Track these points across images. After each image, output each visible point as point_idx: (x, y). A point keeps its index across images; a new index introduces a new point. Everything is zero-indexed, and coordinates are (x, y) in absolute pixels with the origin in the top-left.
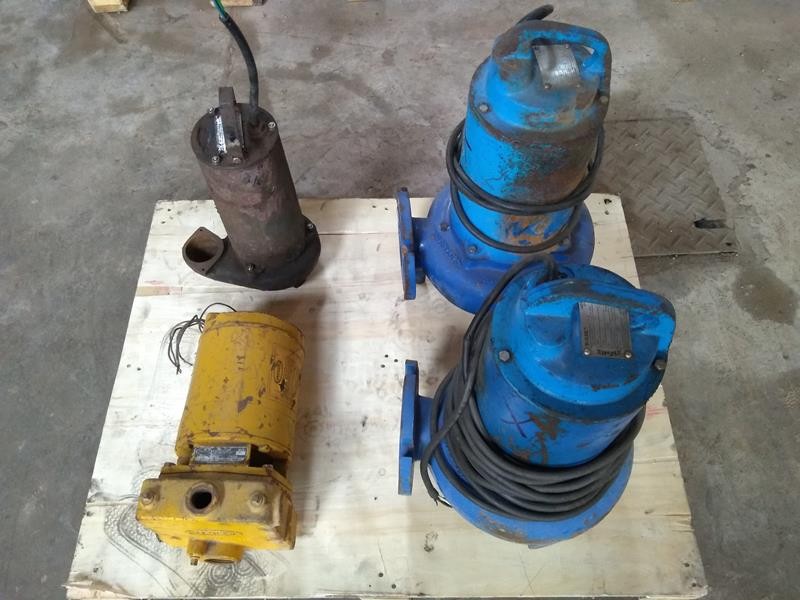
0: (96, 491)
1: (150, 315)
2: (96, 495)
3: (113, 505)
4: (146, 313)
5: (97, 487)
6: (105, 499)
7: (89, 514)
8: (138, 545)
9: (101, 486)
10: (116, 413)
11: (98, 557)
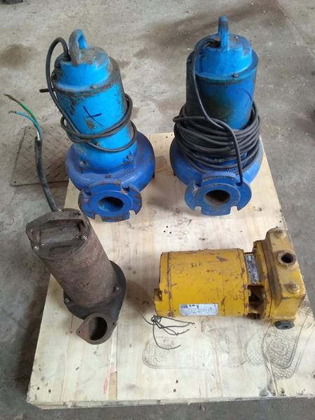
0: (268, 391)
3: (274, 375)
4: (131, 387)
5: (264, 391)
6: (271, 382)
7: (283, 392)
8: (293, 352)
9: (263, 388)
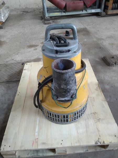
0: (98, 142)
1: (44, 142)
2: (99, 142)
4: (44, 143)
5: (97, 142)
6: (99, 139)
7: (104, 142)
9: (96, 141)
10: (76, 143)
11: (112, 136)
